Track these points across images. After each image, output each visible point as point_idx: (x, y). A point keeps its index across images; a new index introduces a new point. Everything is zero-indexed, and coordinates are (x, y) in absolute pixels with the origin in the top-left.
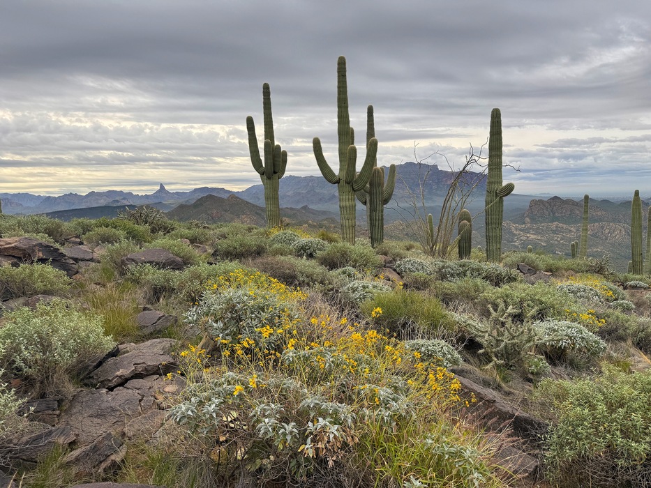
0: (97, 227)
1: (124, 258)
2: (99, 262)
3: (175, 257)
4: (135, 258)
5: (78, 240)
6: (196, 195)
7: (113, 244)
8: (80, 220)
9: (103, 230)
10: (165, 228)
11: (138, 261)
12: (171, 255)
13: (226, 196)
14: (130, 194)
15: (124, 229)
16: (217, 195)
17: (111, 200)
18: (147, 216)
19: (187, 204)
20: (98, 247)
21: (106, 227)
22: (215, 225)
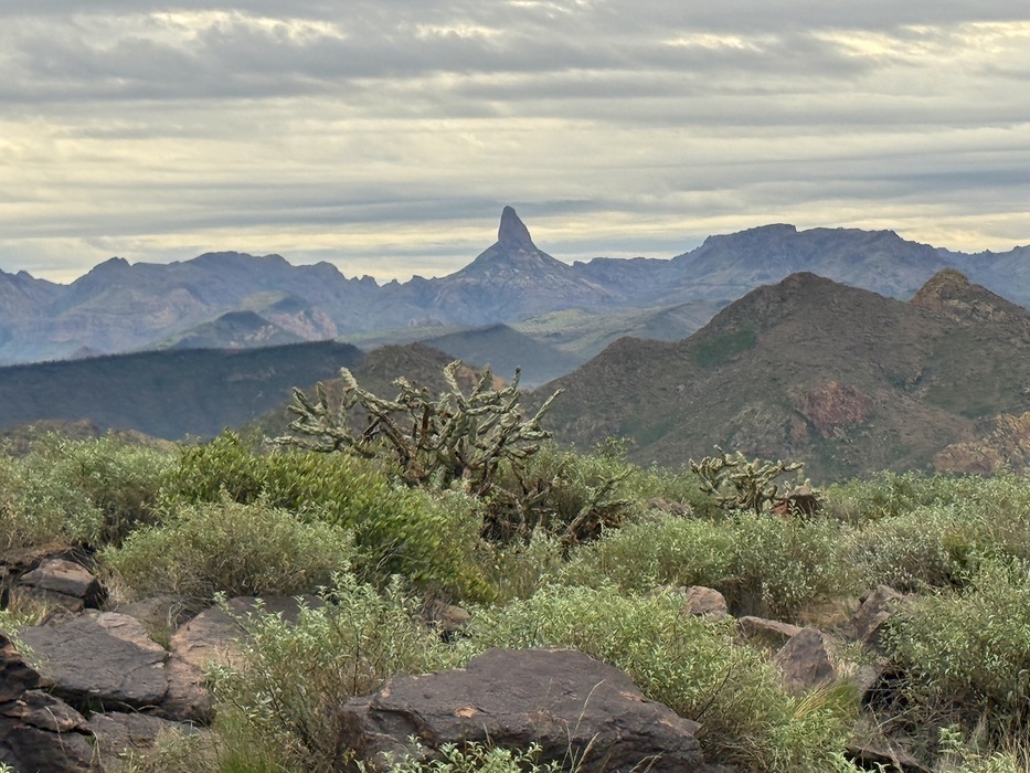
0: (191, 496)
1: (360, 706)
2: (203, 719)
3: (653, 707)
4: (423, 707)
5: (79, 575)
6: (718, 279)
7: (292, 616)
8: (89, 451)
9: (227, 518)
10: (568, 509)
11: (438, 725)
12: (631, 698)
13: (902, 284)
14: (323, 274)
15: (341, 517)
16: (849, 278)
17: (212, 313)
18: (465, 428)
19: (660, 336)
20: (195, 625)
21: (241, 498)
22: (866, 489)
